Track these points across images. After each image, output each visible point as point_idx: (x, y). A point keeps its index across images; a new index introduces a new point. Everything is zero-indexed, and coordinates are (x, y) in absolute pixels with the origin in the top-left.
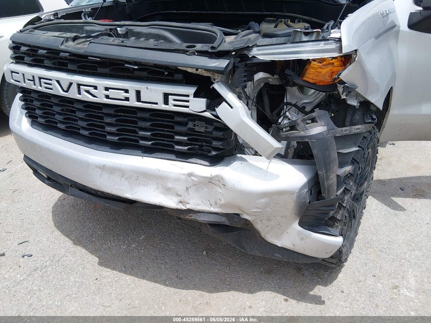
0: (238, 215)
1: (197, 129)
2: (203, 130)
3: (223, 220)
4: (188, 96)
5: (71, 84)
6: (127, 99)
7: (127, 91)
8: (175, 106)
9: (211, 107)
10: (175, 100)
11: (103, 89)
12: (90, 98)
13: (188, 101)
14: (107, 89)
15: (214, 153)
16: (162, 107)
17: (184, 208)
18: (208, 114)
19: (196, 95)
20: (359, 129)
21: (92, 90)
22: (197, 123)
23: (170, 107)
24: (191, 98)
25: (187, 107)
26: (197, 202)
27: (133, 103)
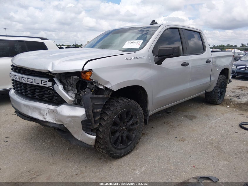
0: (63, 125)
1: (50, 92)
2: (51, 93)
3: (58, 126)
4: (47, 81)
5: (20, 77)
6: (32, 82)
7: (32, 80)
8: (44, 84)
9: (53, 85)
10: (44, 83)
11: (27, 79)
12: (24, 82)
13: (46, 83)
14: (28, 79)
15: (55, 101)
16: (40, 85)
17: (45, 120)
18: (51, 87)
19: (49, 81)
20: (101, 96)
21: (24, 79)
22: (50, 90)
23: (43, 85)
24: (48, 82)
25: (46, 85)
26: (49, 119)
27: (34, 83)
